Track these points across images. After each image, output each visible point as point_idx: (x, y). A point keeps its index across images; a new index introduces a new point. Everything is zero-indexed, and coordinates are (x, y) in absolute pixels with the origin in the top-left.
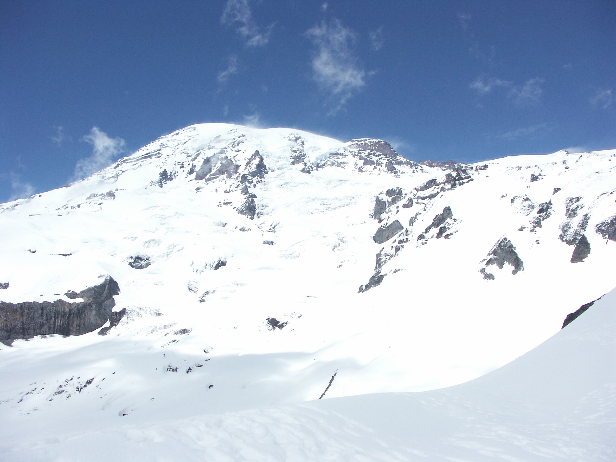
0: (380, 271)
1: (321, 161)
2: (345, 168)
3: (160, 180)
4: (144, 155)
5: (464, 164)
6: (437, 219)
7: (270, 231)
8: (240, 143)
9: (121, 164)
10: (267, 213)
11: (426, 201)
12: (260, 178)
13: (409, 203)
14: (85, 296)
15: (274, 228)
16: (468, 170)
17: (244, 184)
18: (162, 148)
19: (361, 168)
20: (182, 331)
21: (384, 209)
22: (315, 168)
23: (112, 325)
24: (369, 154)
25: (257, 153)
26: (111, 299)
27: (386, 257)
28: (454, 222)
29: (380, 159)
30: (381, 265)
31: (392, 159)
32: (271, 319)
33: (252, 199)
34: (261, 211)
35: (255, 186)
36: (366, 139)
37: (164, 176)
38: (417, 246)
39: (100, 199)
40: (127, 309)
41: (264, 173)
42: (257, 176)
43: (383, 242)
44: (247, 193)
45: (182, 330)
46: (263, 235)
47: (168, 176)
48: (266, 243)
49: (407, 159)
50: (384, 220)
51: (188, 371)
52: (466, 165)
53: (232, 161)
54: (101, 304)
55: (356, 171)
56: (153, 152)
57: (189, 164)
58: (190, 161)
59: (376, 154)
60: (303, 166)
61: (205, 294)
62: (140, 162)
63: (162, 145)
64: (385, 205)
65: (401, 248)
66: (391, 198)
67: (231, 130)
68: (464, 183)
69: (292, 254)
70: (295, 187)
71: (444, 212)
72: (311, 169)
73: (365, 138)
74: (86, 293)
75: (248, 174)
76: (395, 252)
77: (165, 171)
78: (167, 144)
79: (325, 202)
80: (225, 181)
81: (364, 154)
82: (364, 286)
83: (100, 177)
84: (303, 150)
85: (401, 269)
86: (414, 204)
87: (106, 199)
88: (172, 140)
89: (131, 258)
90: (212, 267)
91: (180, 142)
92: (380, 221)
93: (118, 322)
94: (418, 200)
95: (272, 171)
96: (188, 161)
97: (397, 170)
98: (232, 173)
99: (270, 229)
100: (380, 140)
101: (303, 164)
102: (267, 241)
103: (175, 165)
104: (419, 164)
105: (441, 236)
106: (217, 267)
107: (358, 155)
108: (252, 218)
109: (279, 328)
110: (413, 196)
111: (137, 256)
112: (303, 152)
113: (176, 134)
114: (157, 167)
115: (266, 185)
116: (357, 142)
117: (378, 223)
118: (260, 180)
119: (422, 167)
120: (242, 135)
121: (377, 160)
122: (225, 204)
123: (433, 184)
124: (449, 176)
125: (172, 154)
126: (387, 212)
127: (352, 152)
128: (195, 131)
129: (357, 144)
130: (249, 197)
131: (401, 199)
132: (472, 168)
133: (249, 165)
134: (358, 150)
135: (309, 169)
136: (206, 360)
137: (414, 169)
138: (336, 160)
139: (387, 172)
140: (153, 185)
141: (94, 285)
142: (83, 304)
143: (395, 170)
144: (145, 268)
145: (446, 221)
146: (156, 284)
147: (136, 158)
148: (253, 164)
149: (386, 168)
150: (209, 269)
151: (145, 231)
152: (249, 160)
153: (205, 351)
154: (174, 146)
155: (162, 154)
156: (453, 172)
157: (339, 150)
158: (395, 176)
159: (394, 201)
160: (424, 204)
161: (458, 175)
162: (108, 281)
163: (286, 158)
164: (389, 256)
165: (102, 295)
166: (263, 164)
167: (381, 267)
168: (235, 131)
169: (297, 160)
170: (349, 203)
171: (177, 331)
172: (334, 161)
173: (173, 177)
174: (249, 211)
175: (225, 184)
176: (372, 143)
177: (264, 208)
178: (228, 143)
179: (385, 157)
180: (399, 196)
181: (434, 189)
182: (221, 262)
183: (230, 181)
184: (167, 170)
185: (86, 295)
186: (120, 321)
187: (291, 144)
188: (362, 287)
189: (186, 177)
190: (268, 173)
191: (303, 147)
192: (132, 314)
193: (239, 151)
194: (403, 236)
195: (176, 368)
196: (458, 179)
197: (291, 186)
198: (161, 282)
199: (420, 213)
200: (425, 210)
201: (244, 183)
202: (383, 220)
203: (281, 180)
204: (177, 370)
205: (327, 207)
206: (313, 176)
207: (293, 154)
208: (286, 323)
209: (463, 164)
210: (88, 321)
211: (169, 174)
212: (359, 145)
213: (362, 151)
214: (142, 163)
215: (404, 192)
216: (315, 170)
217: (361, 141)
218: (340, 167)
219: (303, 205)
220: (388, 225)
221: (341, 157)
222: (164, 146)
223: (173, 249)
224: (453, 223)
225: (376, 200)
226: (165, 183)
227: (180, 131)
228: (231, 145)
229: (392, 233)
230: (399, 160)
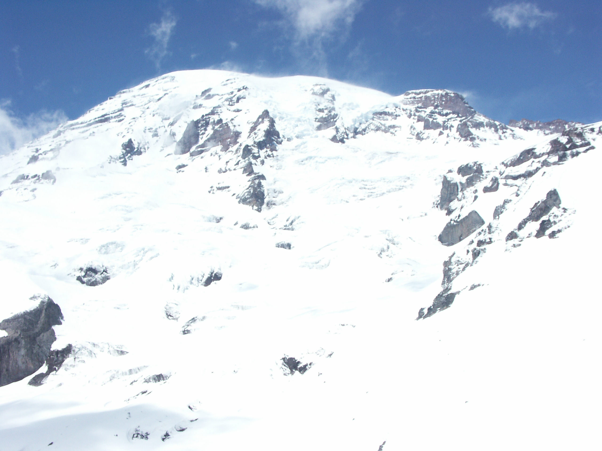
0: (449, 287)
1: (360, 124)
2: (396, 134)
3: (123, 154)
4: (99, 118)
5: (580, 124)
6: (537, 208)
7: (286, 228)
8: (241, 98)
9: (65, 131)
10: (281, 202)
11: (518, 182)
12: (270, 151)
13: (492, 185)
14: (10, 327)
15: (291, 224)
16: (586, 133)
17: (247, 160)
18: (125, 107)
19: (420, 133)
20: (157, 377)
21: (455, 194)
22: (351, 135)
23: (51, 369)
24: (432, 112)
25: (266, 113)
26: (50, 330)
27: (458, 265)
28: (563, 213)
29: (448, 119)
30: (451, 278)
31: (466, 120)
32: (288, 359)
33: (258, 182)
34: (272, 200)
35: (263, 162)
36: (428, 90)
37: (129, 149)
38: (506, 250)
39: (33, 182)
40: (73, 345)
41: (277, 143)
42: (267, 148)
43: (453, 243)
44: (251, 172)
45: (155, 376)
46: (275, 234)
47: (135, 148)
48: (280, 246)
49: (489, 119)
50: (456, 210)
51: (165, 437)
52: (583, 126)
53: (229, 126)
54: (34, 339)
55: (412, 138)
56: (112, 113)
57: (166, 131)
58: (166, 126)
59: (442, 113)
60: (334, 133)
61: (191, 322)
62: (92, 128)
63: (125, 103)
64: (456, 188)
65: (481, 253)
66: (466, 177)
67: (227, 80)
68: (580, 153)
69: (318, 262)
70: (322, 163)
71: (548, 197)
72: (346, 136)
73: (425, 89)
74: (11, 323)
75: (252, 145)
76: (472, 258)
77: (130, 141)
78: (132, 102)
79: (367, 185)
80: (219, 156)
81: (424, 112)
82: (425, 309)
83: (32, 150)
84: (333, 109)
85: (481, 284)
86: (501, 186)
87: (42, 183)
88: (139, 95)
89: (80, 269)
90: (200, 281)
91: (152, 98)
92: (449, 212)
93: (61, 366)
94: (507, 180)
95: (288, 140)
96: (164, 127)
97: (475, 135)
98: (229, 144)
99: (285, 225)
100: (448, 91)
101: (333, 129)
102: (281, 243)
103: (145, 132)
104: (509, 126)
105: (543, 234)
106: (208, 282)
107: (415, 115)
108: (259, 210)
109: (299, 371)
110: (500, 174)
111: (89, 266)
112: (333, 111)
113: (145, 86)
114: (118, 135)
115: (280, 160)
116: (413, 95)
117: (446, 215)
118: (270, 153)
119: (512, 131)
120: (243, 87)
121: (444, 121)
122: (219, 189)
123: (531, 156)
124: (555, 143)
125: (141, 117)
126: (459, 199)
127: (406, 111)
128: (173, 82)
129: (414, 98)
130: (255, 179)
131: (481, 179)
132: (592, 130)
133: (253, 132)
134: (416, 108)
135: (343, 136)
136: (192, 421)
137: (501, 133)
138: (383, 122)
139: (459, 139)
140: (112, 162)
141: (24, 311)
142: (5, 339)
143: (471, 136)
144: (102, 284)
145: (551, 212)
146: (118, 308)
147: (86, 122)
148: (259, 130)
149: (458, 133)
150: (197, 285)
151: (100, 230)
152: (254, 124)
153: (189, 407)
154: (143, 104)
155: (125, 117)
156: (562, 137)
157: (387, 107)
158: (472, 145)
159: (470, 183)
160: (516, 186)
161: (570, 141)
162: (45, 304)
163: (308, 121)
164: (464, 265)
165: (36, 324)
166: (274, 130)
167: (451, 281)
168: (233, 81)
169: (325, 123)
170: (402, 185)
171: (149, 377)
172: (380, 124)
173: (142, 150)
174: (255, 199)
175: (220, 159)
176: (436, 97)
177: (276, 194)
178: (223, 100)
179: (457, 117)
180: (477, 175)
181: (532, 163)
182: (213, 274)
183: (226, 156)
184: (133, 140)
185: (11, 325)
186: (64, 363)
187: (316, 99)
188: (424, 311)
189: (161, 150)
190: (282, 143)
191: (333, 104)
192: (82, 353)
193: (238, 111)
194: (484, 235)
195: (146, 433)
196: (570, 147)
197: (317, 162)
198: (125, 305)
199: (511, 200)
200: (517, 195)
201: (247, 158)
202: (453, 211)
203: (302, 152)
204: (148, 436)
205: (369, 193)
206: (348, 147)
207: (318, 115)
208: (310, 364)
209: (578, 124)
210: (14, 364)
211: (136, 146)
212: (417, 99)
213: (421, 108)
214: (95, 130)
215: (484, 169)
216: (351, 137)
217: (420, 93)
218: (388, 132)
219: (334, 190)
220: (461, 218)
221: (389, 118)
222: (128, 105)
223: (143, 256)
224: (562, 215)
225: (443, 181)
226: (131, 158)
227: (151, 82)
228: (228, 103)
229: (467, 230)
230: (478, 120)
